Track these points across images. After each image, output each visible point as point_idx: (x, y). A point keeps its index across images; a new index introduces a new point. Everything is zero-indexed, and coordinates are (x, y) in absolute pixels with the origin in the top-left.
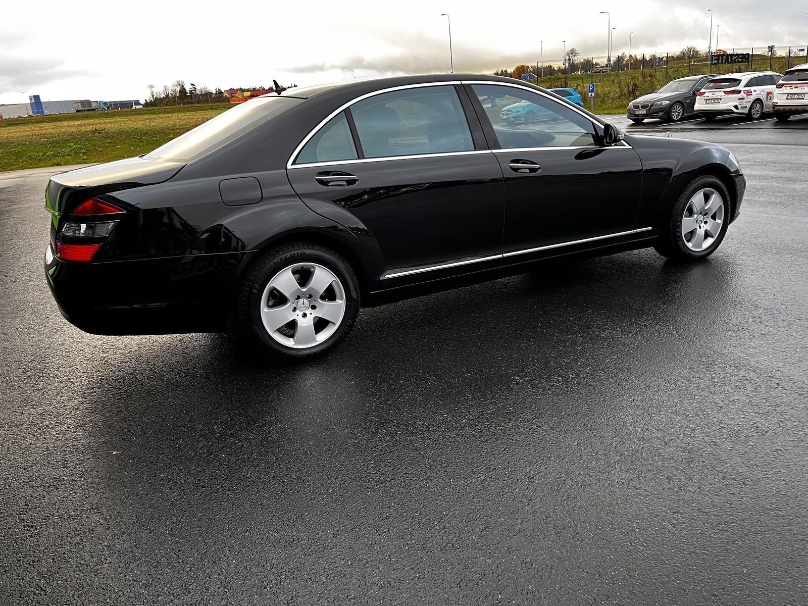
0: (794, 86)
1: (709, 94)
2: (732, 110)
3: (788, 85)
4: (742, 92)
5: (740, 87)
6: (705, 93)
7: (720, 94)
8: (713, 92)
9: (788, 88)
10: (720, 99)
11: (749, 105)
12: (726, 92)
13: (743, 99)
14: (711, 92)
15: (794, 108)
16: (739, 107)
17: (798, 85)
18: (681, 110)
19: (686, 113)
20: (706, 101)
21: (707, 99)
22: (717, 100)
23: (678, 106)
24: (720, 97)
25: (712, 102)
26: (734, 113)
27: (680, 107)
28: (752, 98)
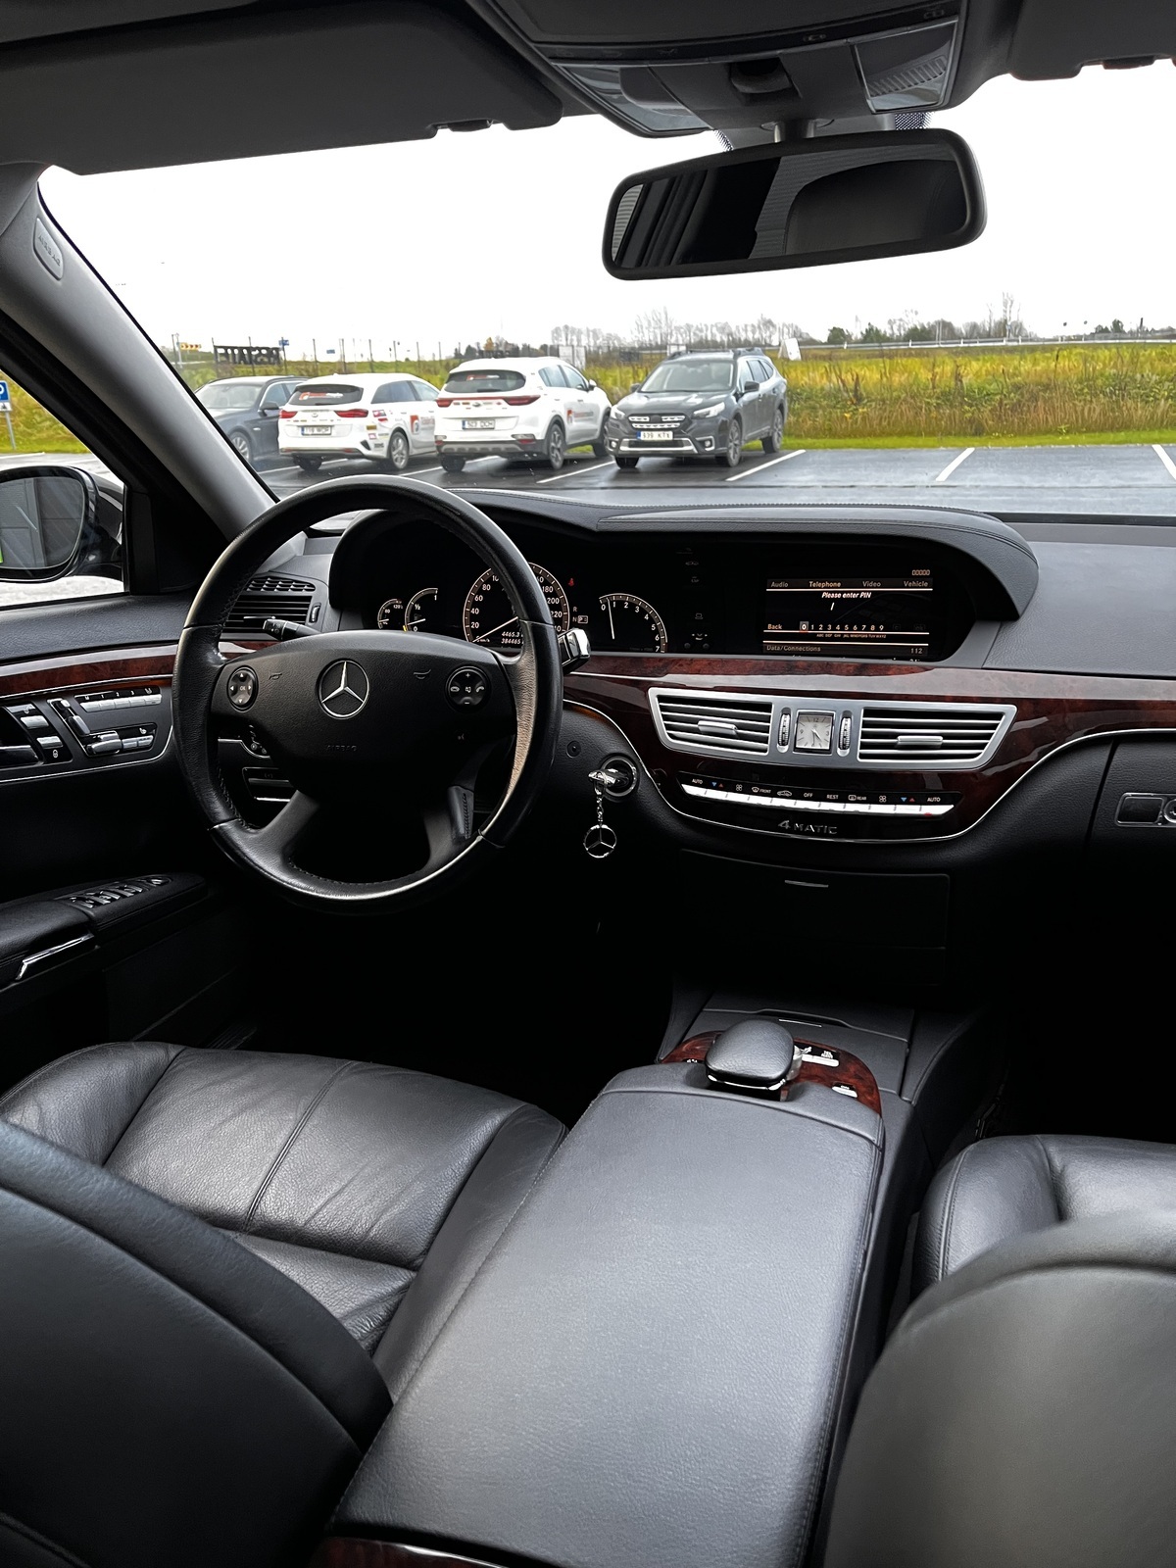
0: (473, 402)
1: (305, 415)
2: (359, 451)
3: (461, 402)
4: (370, 414)
5: (364, 404)
6: (295, 413)
7: (327, 415)
8: (312, 411)
9: (462, 407)
10: (331, 426)
11: (386, 441)
12: (342, 414)
13: (374, 428)
14: (309, 411)
15: (467, 447)
16: (371, 444)
17: (480, 402)
18: (246, 449)
19: (259, 455)
20: (303, 430)
21: (303, 428)
22: (324, 429)
23: (239, 439)
24: (331, 424)
25: (316, 432)
26: (363, 456)
27: (244, 443)
28: (389, 427)
